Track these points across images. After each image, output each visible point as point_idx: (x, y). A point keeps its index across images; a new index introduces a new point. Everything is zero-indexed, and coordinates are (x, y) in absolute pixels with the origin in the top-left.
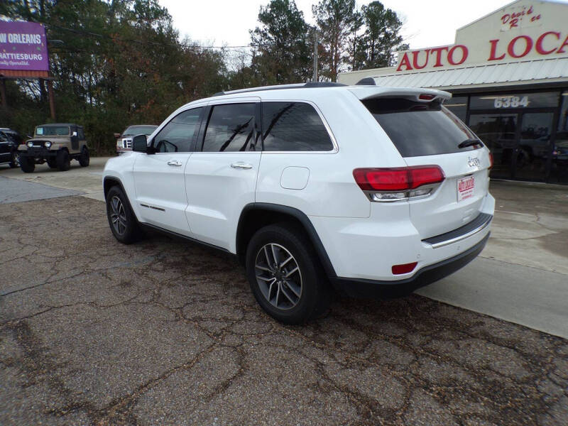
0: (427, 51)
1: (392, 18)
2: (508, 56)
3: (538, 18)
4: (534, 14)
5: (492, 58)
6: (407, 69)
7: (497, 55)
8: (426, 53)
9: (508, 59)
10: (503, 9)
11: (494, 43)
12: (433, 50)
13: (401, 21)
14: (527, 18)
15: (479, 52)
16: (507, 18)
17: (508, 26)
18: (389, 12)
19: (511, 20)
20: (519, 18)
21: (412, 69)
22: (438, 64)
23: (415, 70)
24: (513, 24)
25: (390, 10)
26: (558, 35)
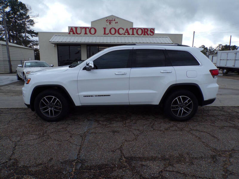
0: (81, 28)
1: (23, 6)
2: (109, 34)
3: (117, 23)
4: (116, 21)
5: (105, 34)
6: (73, 34)
7: (106, 33)
8: (80, 29)
9: (110, 35)
10: (106, 18)
11: (105, 29)
12: (83, 28)
13: (28, 9)
14: (114, 22)
15: (100, 31)
16: (108, 21)
17: (108, 23)
18: (21, 3)
19: (109, 22)
20: (112, 22)
21: (75, 34)
22: (86, 33)
23: (76, 35)
24: (110, 23)
25: (21, 2)
26: (123, 29)
